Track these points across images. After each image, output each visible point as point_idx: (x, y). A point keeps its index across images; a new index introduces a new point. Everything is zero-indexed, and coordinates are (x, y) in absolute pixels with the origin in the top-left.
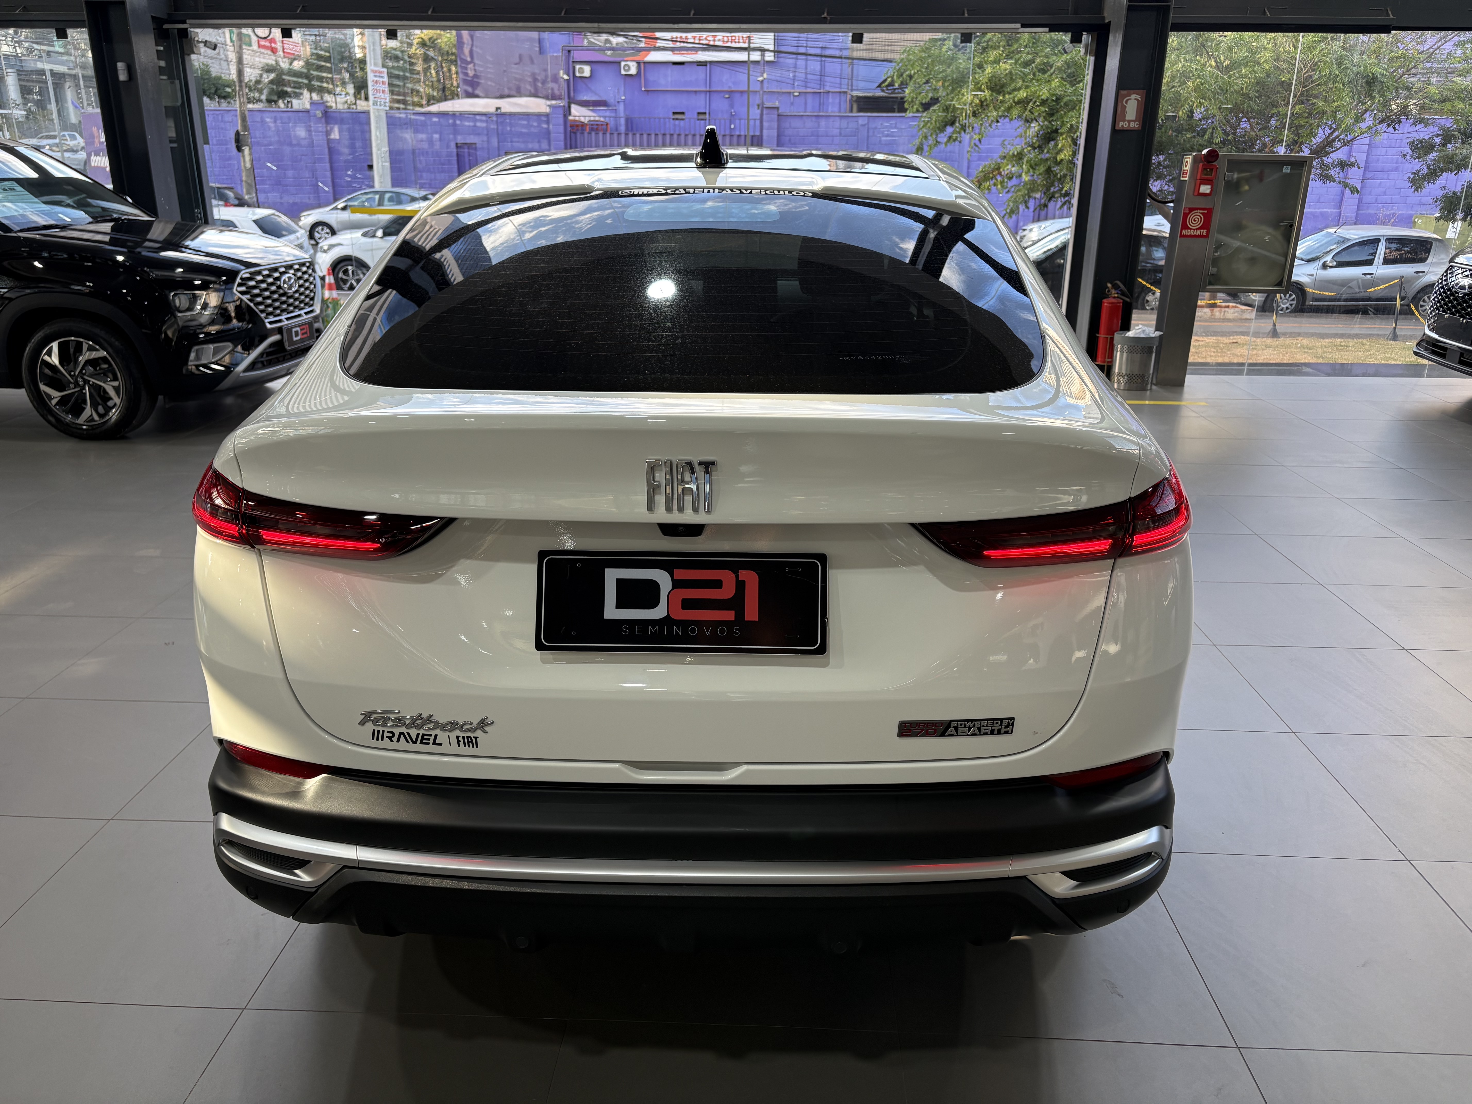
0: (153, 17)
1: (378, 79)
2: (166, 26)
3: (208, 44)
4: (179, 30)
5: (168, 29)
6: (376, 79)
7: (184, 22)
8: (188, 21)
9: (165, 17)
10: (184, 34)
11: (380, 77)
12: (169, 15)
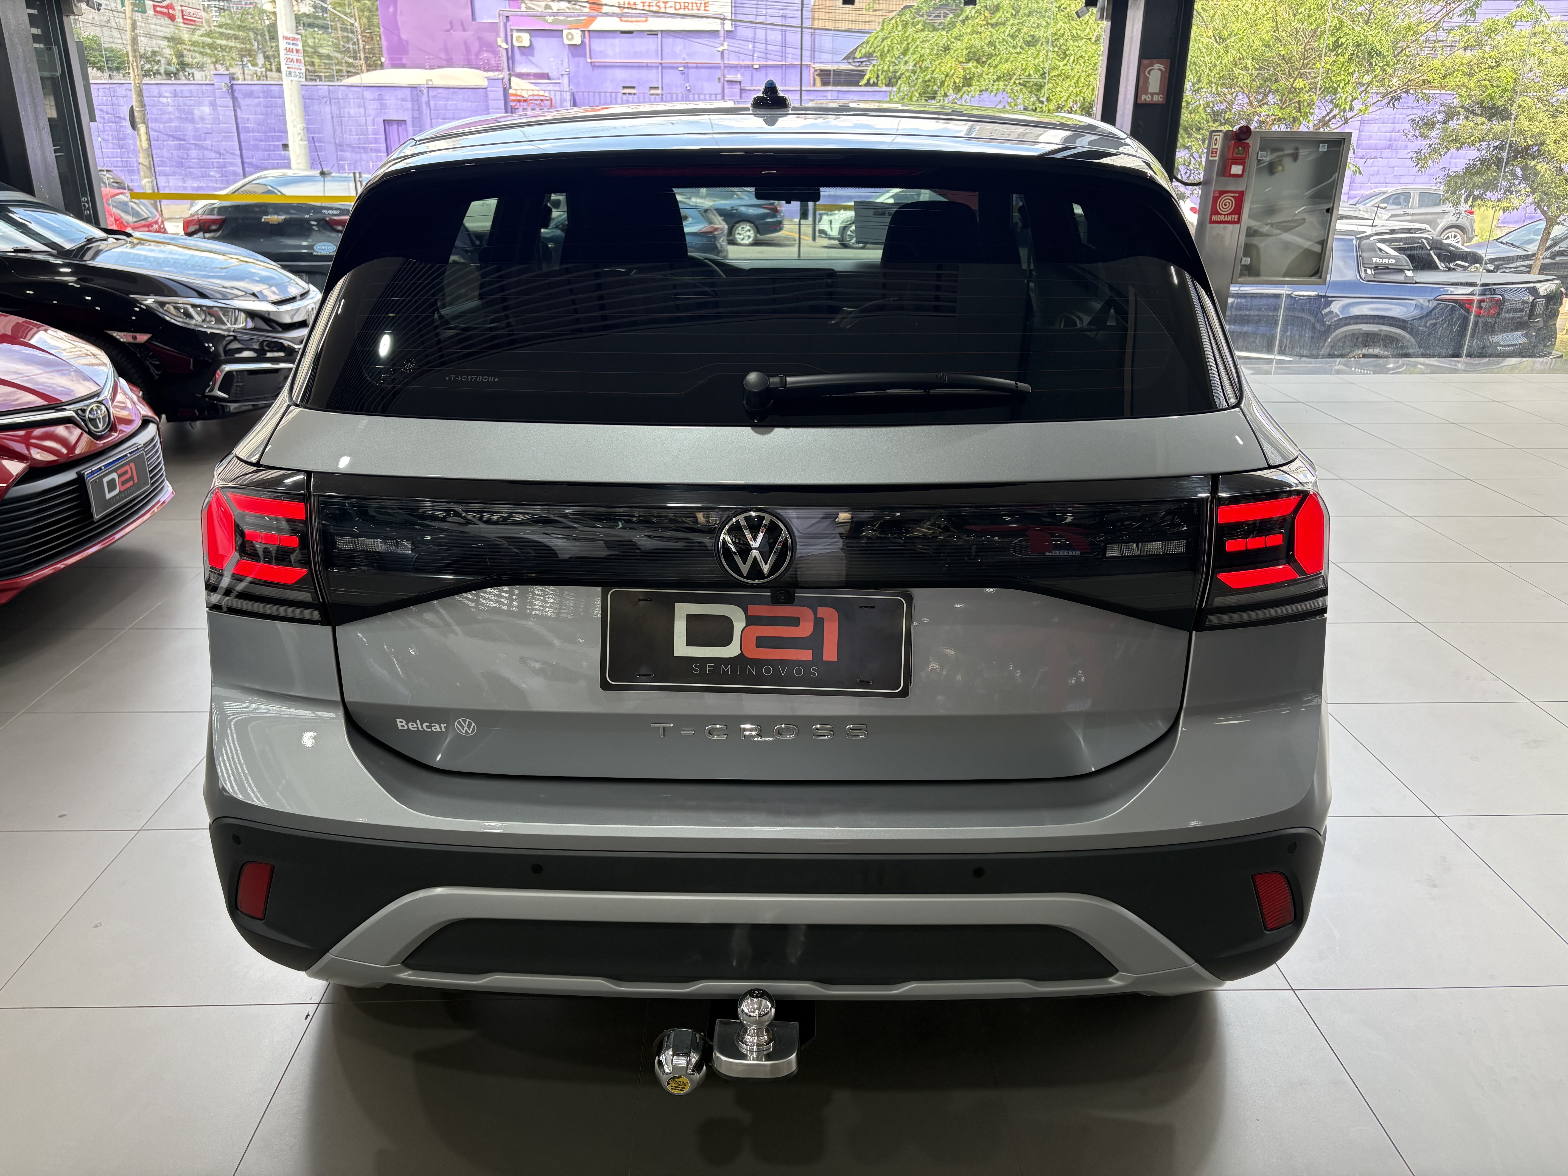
1: (291, 47)
6: (288, 46)
11: (293, 44)
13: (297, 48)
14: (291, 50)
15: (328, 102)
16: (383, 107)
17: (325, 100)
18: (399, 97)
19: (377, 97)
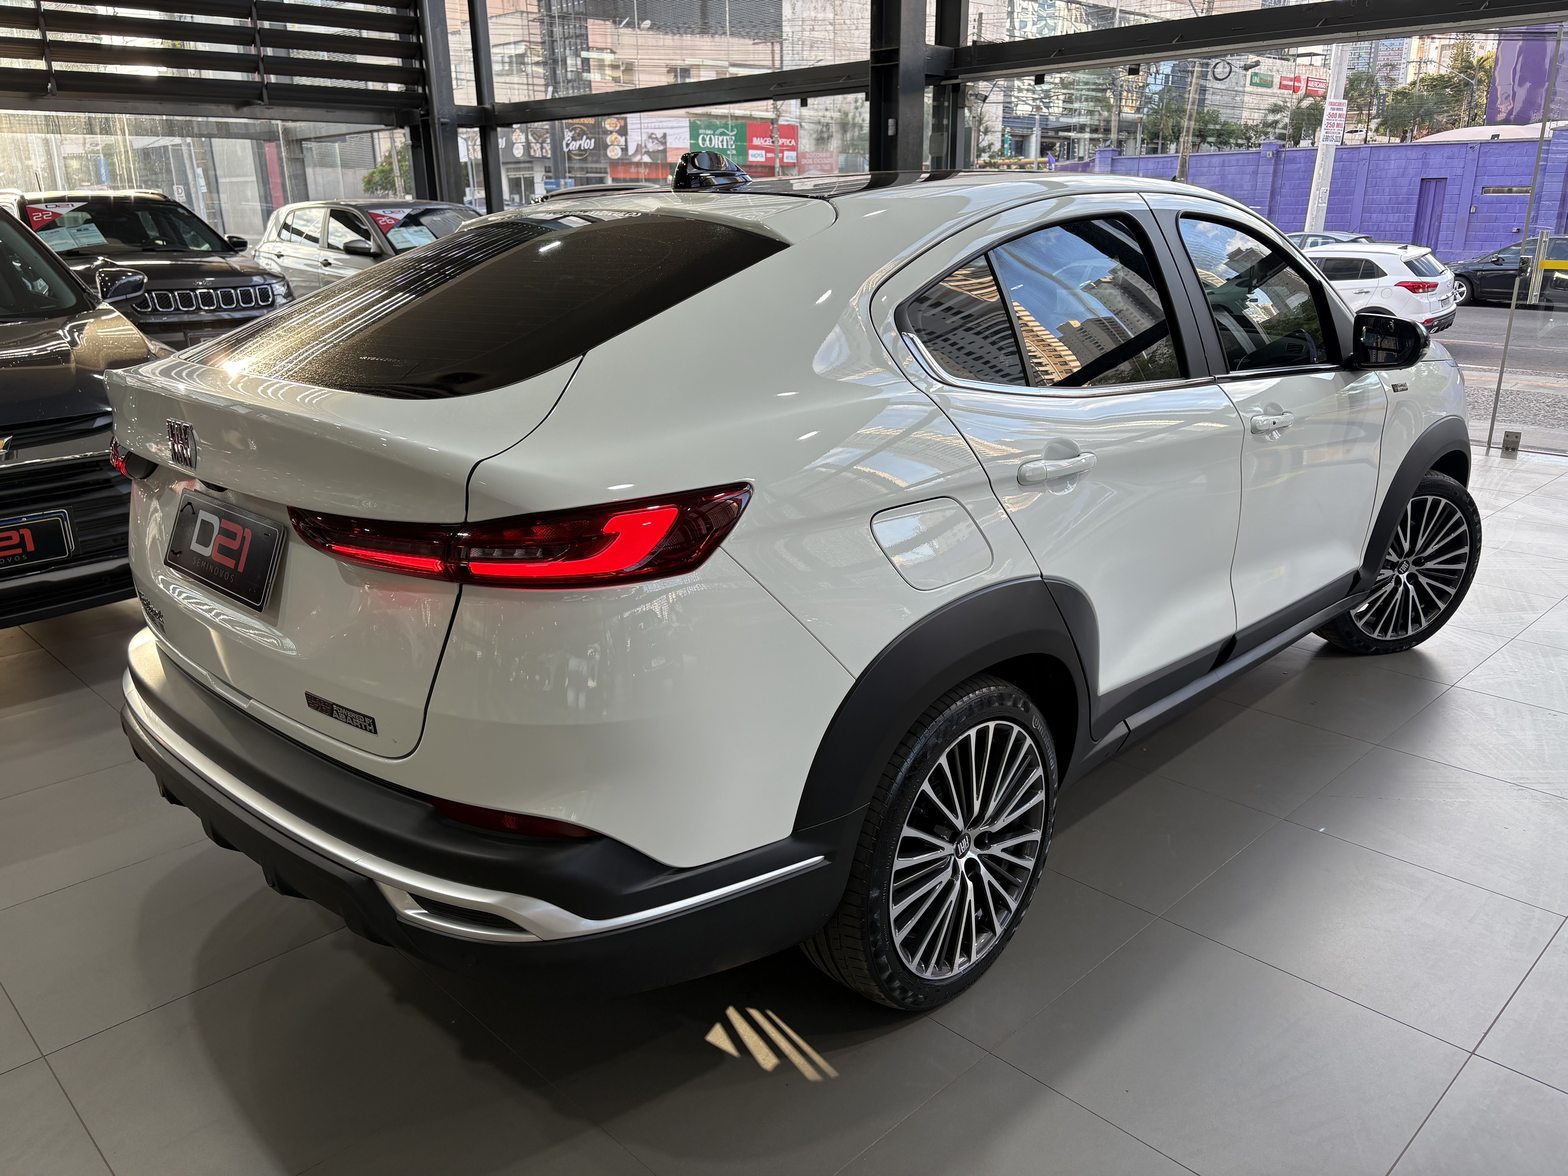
0: (927, 76)
1: (1335, 112)
2: (943, 83)
3: (979, 97)
4: (954, 85)
5: (945, 85)
6: (1332, 112)
7: (957, 78)
8: (960, 77)
9: (942, 74)
10: (956, 88)
11: (1337, 109)
12: (946, 72)
13: (1341, 112)
14: (1334, 115)
15: (1367, 164)
16: (1425, 166)
17: (1364, 161)
18: (1445, 155)
19: (1420, 157)
